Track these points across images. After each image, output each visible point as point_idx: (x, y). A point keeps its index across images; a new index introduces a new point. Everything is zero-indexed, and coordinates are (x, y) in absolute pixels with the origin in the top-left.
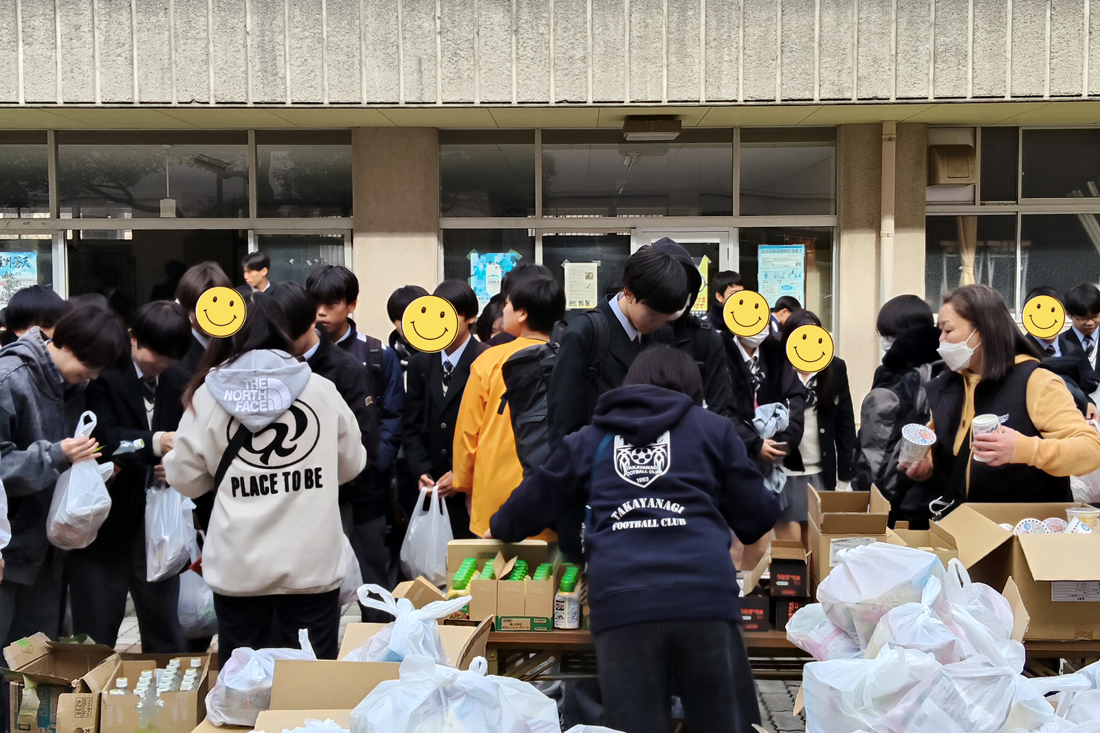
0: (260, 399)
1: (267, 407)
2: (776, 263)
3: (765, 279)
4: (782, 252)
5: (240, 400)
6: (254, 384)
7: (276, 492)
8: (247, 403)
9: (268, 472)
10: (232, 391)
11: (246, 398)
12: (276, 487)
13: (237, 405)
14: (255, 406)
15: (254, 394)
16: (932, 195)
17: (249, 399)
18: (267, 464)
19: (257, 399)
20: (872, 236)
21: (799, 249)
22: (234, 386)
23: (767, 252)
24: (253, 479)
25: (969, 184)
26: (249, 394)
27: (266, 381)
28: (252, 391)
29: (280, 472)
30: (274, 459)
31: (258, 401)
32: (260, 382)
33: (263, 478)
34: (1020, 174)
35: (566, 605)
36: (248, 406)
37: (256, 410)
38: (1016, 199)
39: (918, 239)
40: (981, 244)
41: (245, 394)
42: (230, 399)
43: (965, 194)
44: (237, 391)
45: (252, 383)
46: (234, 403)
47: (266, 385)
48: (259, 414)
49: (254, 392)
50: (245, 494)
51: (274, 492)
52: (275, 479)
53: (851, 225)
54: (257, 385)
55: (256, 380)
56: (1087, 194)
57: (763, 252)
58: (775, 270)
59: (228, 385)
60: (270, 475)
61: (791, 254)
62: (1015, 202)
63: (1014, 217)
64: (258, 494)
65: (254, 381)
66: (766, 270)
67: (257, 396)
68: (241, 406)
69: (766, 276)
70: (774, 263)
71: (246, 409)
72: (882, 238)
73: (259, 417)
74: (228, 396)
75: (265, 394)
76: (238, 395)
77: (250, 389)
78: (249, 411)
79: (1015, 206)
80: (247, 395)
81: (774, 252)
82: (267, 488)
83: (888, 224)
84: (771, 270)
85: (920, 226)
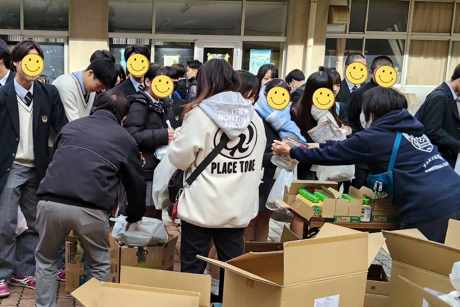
0: (239, 121)
1: (241, 126)
3: (252, 65)
4: (261, 53)
5: (228, 121)
6: (238, 112)
7: (236, 172)
8: (232, 122)
9: (233, 161)
10: (222, 115)
11: (231, 120)
12: (236, 169)
13: (226, 123)
14: (237, 125)
15: (237, 118)
16: (330, 28)
17: (233, 120)
18: (233, 156)
19: (238, 121)
20: (302, 47)
21: (268, 52)
22: (225, 112)
23: (254, 53)
24: (225, 164)
25: (345, 24)
26: (233, 117)
27: (244, 111)
28: (235, 116)
29: (238, 161)
30: (237, 154)
31: (239, 122)
32: (241, 111)
33: (230, 164)
34: (367, 20)
35: (366, 211)
36: (232, 124)
37: (236, 127)
38: (363, 31)
39: (322, 48)
40: (347, 51)
41: (231, 117)
42: (222, 119)
43: (342, 28)
44: (226, 115)
45: (236, 112)
46: (224, 122)
47: (243, 113)
48: (237, 129)
49: (237, 117)
50: (219, 172)
51: (235, 172)
52: (236, 165)
53: (293, 42)
54: (240, 113)
55: (240, 110)
56: (394, 30)
57: (252, 53)
58: (257, 61)
59: (220, 111)
60: (234, 162)
61: (265, 54)
62: (363, 33)
63: (362, 40)
64: (226, 173)
65: (238, 111)
66: (253, 61)
67: (238, 119)
68: (228, 124)
70: (257, 58)
71: (231, 126)
72: (307, 48)
73: (236, 131)
74: (220, 118)
75: (242, 118)
76: (226, 118)
77: (234, 115)
78: (233, 127)
79: (364, 34)
80: (232, 118)
81: (258, 53)
82: (231, 169)
83: (311, 41)
84: (256, 61)
85: (323, 43)
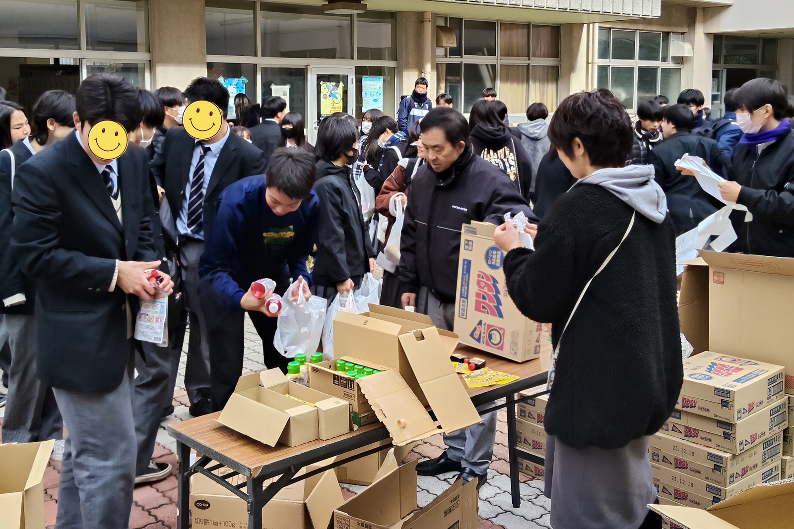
2: (371, 87)
3: (365, 96)
4: (373, 80)
21: (380, 79)
34: (463, 42)
39: (434, 75)
43: (442, 52)
53: (408, 66)
56: (484, 54)
57: (365, 80)
61: (377, 81)
62: (461, 57)
66: (366, 91)
69: (366, 94)
81: (370, 80)
85: (435, 69)
